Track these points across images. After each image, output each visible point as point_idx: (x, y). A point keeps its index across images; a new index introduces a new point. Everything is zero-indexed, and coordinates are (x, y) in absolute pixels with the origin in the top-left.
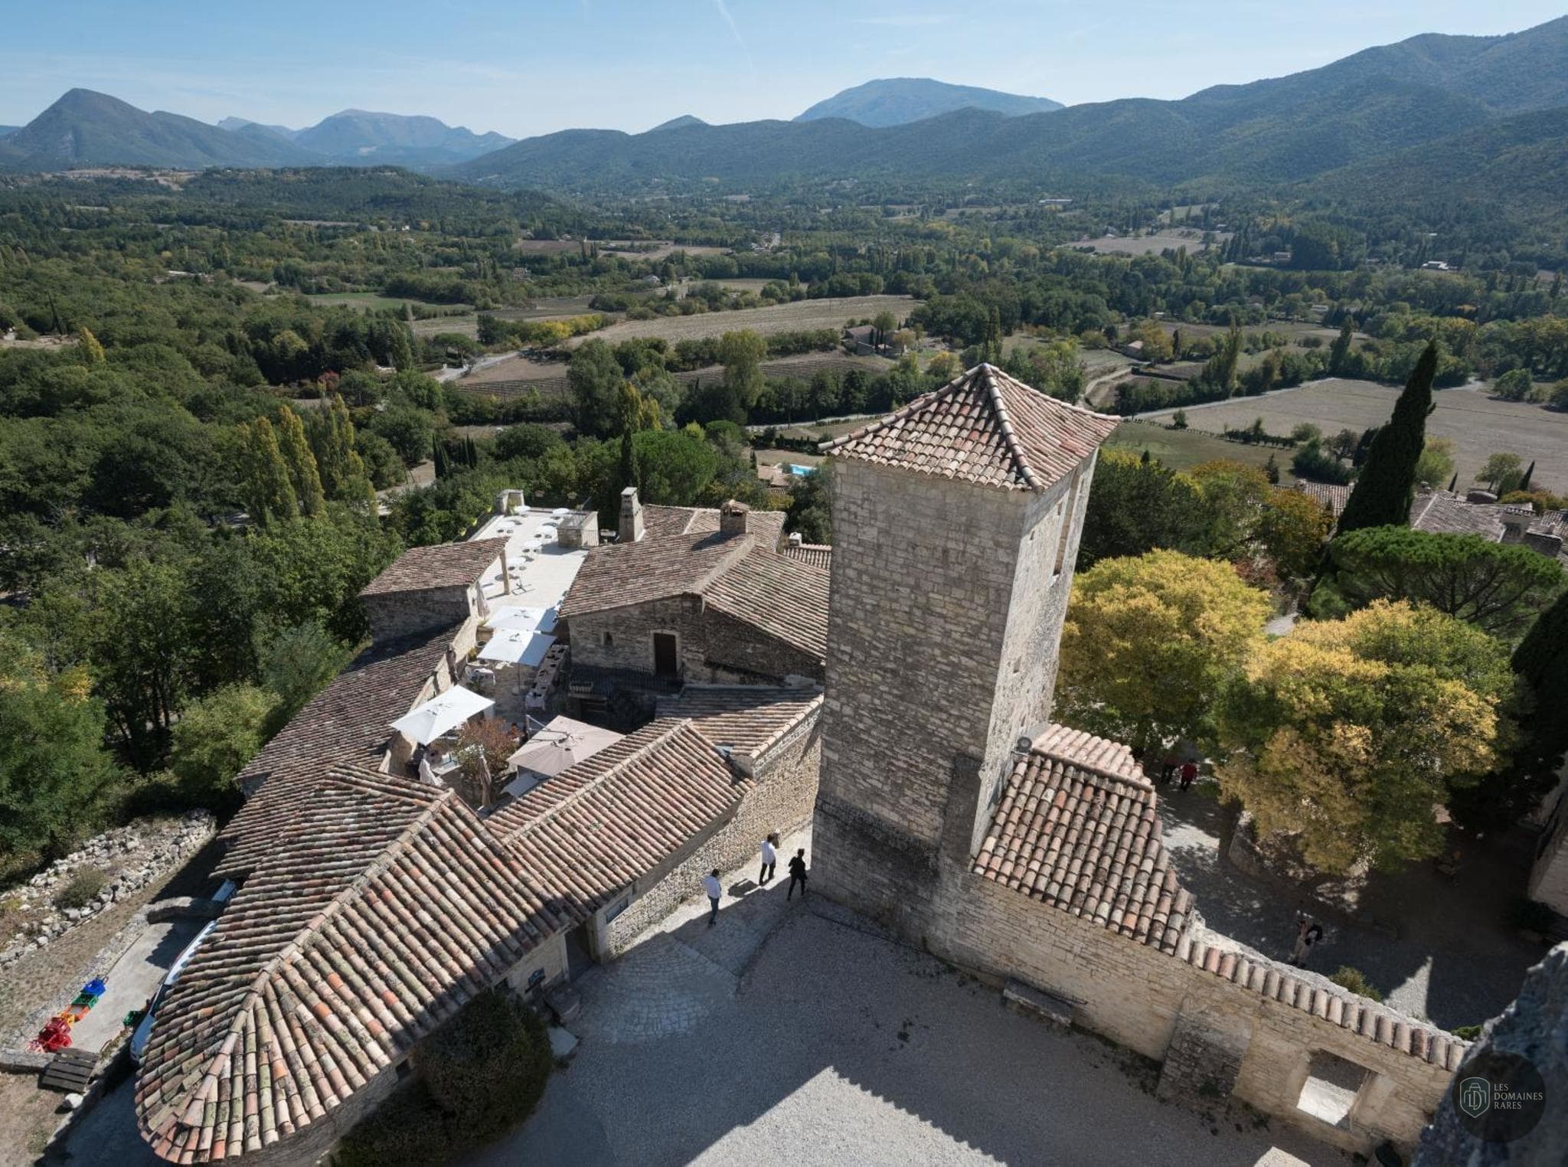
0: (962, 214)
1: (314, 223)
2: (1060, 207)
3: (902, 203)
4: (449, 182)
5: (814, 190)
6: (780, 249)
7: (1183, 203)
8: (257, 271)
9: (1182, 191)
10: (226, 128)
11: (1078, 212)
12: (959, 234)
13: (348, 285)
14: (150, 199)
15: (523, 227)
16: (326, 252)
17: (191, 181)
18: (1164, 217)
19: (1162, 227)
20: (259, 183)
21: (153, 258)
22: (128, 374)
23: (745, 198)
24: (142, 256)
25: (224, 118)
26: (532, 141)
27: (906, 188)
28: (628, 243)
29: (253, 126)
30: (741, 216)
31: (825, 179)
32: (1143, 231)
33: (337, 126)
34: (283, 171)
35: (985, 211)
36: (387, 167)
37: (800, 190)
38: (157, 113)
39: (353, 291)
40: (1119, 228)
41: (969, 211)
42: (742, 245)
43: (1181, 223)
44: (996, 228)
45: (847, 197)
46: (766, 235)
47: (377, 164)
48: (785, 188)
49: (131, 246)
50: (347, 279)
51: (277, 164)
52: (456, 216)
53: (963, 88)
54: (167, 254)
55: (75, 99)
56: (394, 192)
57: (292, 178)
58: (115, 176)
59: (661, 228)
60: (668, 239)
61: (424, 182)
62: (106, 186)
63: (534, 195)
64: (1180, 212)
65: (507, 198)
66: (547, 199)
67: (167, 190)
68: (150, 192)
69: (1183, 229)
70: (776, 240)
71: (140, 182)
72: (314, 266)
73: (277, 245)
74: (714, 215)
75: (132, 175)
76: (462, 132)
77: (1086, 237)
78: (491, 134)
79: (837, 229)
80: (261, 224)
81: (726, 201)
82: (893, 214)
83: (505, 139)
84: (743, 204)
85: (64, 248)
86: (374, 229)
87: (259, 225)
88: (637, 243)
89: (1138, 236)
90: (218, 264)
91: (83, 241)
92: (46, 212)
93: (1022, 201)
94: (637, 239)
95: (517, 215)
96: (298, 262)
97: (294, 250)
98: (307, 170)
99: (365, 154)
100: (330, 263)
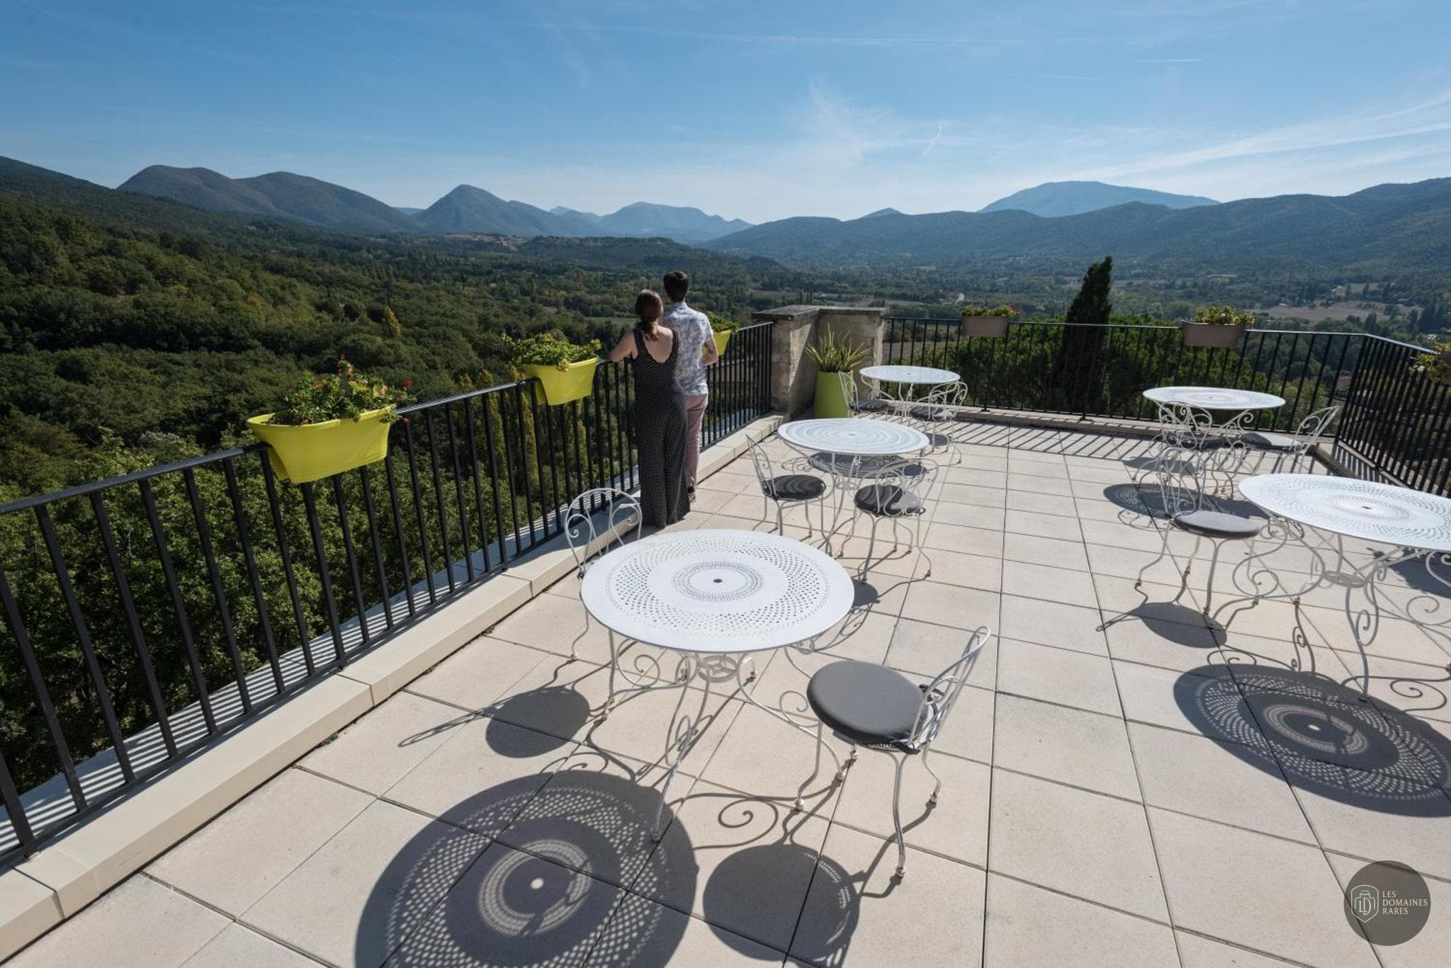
0: (1130, 284)
1: (600, 273)
2: (1227, 280)
3: (1072, 275)
4: (702, 250)
5: (993, 263)
6: (965, 303)
7: (1358, 280)
8: (553, 299)
9: (1356, 270)
10: (556, 213)
11: (1247, 285)
12: (1130, 298)
13: (616, 313)
14: (494, 254)
15: (755, 280)
16: (604, 289)
17: (523, 245)
18: (1340, 290)
19: (1339, 299)
20: (570, 246)
21: (483, 287)
22: (415, 348)
23: (933, 268)
24: (477, 285)
25: (554, 207)
26: (768, 225)
27: (1075, 263)
28: (836, 296)
29: (573, 212)
30: (929, 280)
31: (1001, 255)
32: (1317, 302)
33: (628, 213)
34: (587, 239)
35: (1152, 283)
36: (659, 238)
37: (980, 264)
38: (512, 202)
39: (619, 316)
40: (1293, 299)
41: (1135, 282)
42: (934, 298)
43: (1357, 297)
44: (1165, 295)
45: (1019, 269)
46: (952, 294)
47: (652, 236)
48: (968, 262)
49: (471, 279)
50: (617, 308)
51: (583, 236)
52: (705, 272)
53: (1127, 189)
54: (493, 285)
55: (462, 191)
56: (662, 255)
57: (592, 244)
58: (475, 239)
59: (864, 286)
60: (869, 293)
61: (684, 249)
62: (468, 246)
63: (765, 260)
64: (1358, 288)
65: (744, 261)
66: (776, 264)
67: (507, 250)
68: (495, 251)
69: (1359, 302)
70: (961, 297)
71: (491, 244)
72: (594, 298)
73: (571, 283)
74: (907, 278)
75: (486, 239)
76: (717, 219)
77: (1258, 305)
78: (738, 221)
79: (1015, 292)
80: (565, 270)
81: (918, 270)
82: (1065, 283)
83: (746, 224)
84: (931, 272)
85: (425, 277)
86: (643, 278)
87: (562, 271)
88: (844, 296)
89: (1313, 307)
90: (525, 293)
91: (439, 274)
92: (424, 257)
93: (1188, 275)
94: (843, 293)
95: (751, 273)
96: (583, 293)
97: (583, 286)
98: (602, 239)
99: (645, 231)
100: (608, 296)
